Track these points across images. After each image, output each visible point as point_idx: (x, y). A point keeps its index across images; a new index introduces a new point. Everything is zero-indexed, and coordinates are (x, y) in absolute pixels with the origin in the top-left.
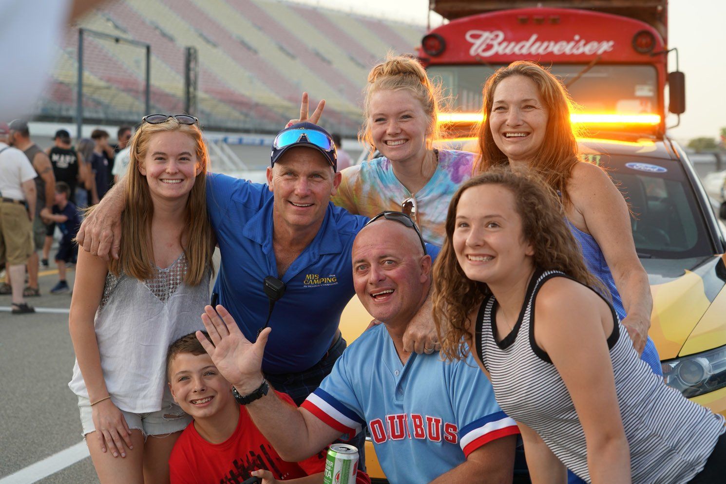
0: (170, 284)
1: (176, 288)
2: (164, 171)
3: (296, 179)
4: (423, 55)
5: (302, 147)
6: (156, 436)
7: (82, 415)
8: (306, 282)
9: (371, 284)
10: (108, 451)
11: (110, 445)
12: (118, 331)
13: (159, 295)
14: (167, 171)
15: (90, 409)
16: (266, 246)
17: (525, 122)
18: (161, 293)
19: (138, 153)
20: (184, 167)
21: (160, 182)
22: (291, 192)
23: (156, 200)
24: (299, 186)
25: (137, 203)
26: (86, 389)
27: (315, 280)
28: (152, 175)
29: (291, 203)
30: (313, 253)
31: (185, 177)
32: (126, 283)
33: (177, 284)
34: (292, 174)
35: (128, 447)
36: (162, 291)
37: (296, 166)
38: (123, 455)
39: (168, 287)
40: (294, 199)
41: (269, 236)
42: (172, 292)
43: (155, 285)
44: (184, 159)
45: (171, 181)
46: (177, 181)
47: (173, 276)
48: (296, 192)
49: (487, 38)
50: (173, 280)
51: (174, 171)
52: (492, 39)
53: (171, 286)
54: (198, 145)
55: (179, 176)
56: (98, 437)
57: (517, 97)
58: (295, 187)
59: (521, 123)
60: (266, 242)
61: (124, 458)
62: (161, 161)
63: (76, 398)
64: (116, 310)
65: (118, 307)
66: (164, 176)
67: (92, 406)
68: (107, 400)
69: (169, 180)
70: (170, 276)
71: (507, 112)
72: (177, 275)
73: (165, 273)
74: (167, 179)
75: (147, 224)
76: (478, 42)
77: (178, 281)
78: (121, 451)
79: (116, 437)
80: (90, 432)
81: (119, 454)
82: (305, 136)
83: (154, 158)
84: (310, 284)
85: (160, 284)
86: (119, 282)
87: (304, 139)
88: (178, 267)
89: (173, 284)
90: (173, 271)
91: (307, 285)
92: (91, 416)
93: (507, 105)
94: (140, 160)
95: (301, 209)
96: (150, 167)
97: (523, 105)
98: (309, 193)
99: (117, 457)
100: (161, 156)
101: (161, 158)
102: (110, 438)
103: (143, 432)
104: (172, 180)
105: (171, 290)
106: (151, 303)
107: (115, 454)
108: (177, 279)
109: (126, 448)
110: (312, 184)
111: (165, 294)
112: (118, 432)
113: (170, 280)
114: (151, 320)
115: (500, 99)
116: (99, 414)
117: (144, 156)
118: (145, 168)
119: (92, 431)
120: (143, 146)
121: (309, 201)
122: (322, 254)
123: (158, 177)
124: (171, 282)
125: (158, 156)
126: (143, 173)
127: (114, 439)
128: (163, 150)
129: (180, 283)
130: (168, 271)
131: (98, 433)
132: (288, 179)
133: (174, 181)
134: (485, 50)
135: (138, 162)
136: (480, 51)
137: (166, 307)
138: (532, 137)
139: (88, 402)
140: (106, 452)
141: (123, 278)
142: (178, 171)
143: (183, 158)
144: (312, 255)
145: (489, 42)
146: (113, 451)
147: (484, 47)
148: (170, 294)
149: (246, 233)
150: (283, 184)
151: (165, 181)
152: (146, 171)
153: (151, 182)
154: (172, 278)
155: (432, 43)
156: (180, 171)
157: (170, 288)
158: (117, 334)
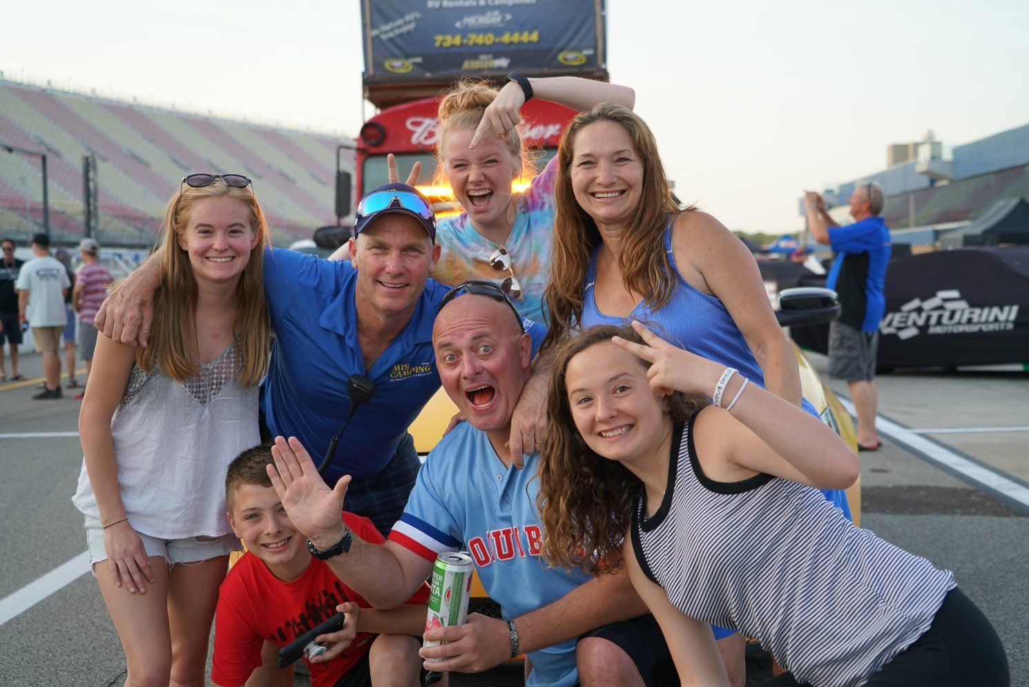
0: (213, 384)
1: (220, 389)
2: (210, 247)
3: (387, 254)
4: (362, 145)
5: (394, 213)
6: (185, 563)
7: (90, 539)
8: (393, 375)
9: (465, 378)
10: (124, 585)
11: (126, 577)
12: (144, 438)
13: (199, 398)
14: (215, 247)
15: (102, 532)
16: (350, 338)
17: (619, 178)
18: (201, 395)
19: (177, 223)
20: (236, 242)
21: (205, 260)
22: (381, 270)
23: (200, 281)
24: (391, 262)
25: (178, 285)
26: (97, 507)
27: (404, 372)
28: (196, 252)
29: (381, 283)
30: (407, 343)
31: (237, 253)
32: (158, 381)
33: (221, 384)
34: (383, 248)
35: (149, 581)
36: (203, 392)
37: (386, 238)
38: (142, 590)
39: (210, 387)
40: (384, 278)
41: (352, 326)
42: (214, 394)
43: (195, 385)
44: (235, 232)
45: (219, 260)
46: (227, 259)
47: (218, 373)
48: (387, 270)
49: (429, 125)
50: (217, 379)
51: (223, 248)
52: (434, 127)
53: (214, 387)
54: (253, 213)
55: (230, 253)
56: (111, 568)
57: (608, 148)
58: (386, 264)
59: (615, 180)
60: (350, 332)
61: (143, 594)
62: (206, 235)
63: (81, 518)
64: (144, 413)
65: (147, 410)
66: (210, 254)
67: (104, 528)
68: (123, 522)
69: (217, 258)
70: (213, 373)
71: (595, 167)
72: (222, 373)
73: (207, 370)
74: (214, 258)
75: (191, 311)
76: (419, 130)
77: (223, 381)
78: (140, 586)
79: (133, 568)
80: (99, 560)
81: (137, 589)
82: (397, 200)
83: (197, 231)
84: (398, 378)
85: (201, 384)
86: (148, 379)
87: (396, 203)
88: (223, 363)
89: (217, 384)
90: (218, 368)
91: (395, 378)
92: (103, 541)
93: (596, 158)
94: (180, 232)
95: (393, 290)
96: (193, 242)
97: (616, 158)
98: (403, 270)
99: (133, 593)
100: (206, 228)
101: (207, 231)
102: (125, 569)
103: (167, 559)
104: (221, 258)
105: (213, 391)
106: (190, 406)
107: (132, 590)
108: (221, 378)
109: (145, 581)
110: (406, 260)
111: (206, 397)
112: (136, 562)
113: (213, 379)
114: (189, 427)
115: (586, 152)
116: (112, 540)
117: (185, 227)
118: (186, 242)
119: (103, 559)
120: (183, 215)
121: (402, 280)
122: (417, 342)
123: (203, 254)
124: (215, 381)
125: (202, 228)
126: (184, 248)
127: (130, 570)
128: (208, 221)
129: (225, 383)
130: (212, 367)
131: (110, 562)
132: (376, 254)
133: (223, 260)
134: (426, 138)
135: (177, 234)
136: (422, 139)
137: (206, 412)
138: (628, 196)
139: (98, 523)
140: (120, 586)
141: (155, 374)
142: (228, 247)
143: (233, 230)
144: (405, 345)
145: (430, 129)
146: (129, 586)
147: (425, 134)
148: (212, 397)
149: (323, 322)
150: (371, 260)
151: (212, 259)
152: (187, 245)
153: (194, 260)
154: (215, 376)
155: (371, 131)
156: (230, 247)
157: (212, 389)
158: (142, 441)
